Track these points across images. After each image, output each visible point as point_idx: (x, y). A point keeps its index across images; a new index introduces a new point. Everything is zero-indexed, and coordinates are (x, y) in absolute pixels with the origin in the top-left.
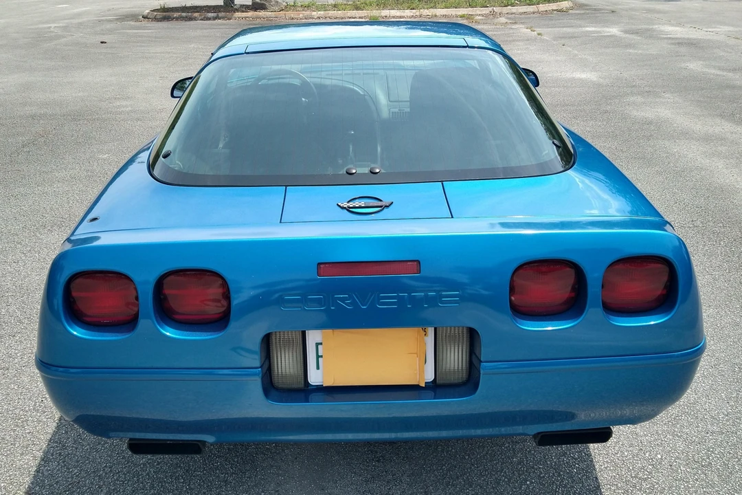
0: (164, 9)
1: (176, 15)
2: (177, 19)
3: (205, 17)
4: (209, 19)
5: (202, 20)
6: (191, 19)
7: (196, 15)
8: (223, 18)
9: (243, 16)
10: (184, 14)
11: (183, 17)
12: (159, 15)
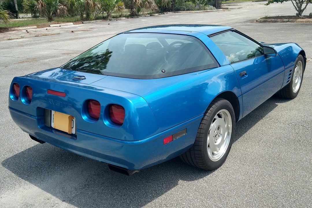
0: (266, 18)
1: (269, 20)
2: (269, 22)
3: (282, 21)
4: (284, 22)
5: (280, 22)
6: (276, 22)
7: (279, 20)
8: (291, 22)
9: (301, 21)
10: (273, 20)
11: (272, 21)
12: (263, 20)
